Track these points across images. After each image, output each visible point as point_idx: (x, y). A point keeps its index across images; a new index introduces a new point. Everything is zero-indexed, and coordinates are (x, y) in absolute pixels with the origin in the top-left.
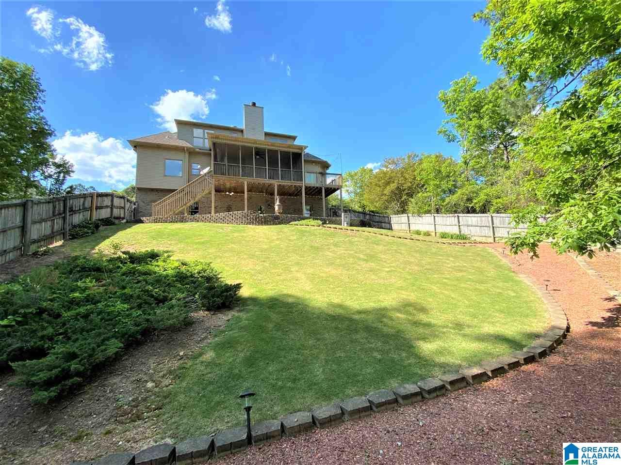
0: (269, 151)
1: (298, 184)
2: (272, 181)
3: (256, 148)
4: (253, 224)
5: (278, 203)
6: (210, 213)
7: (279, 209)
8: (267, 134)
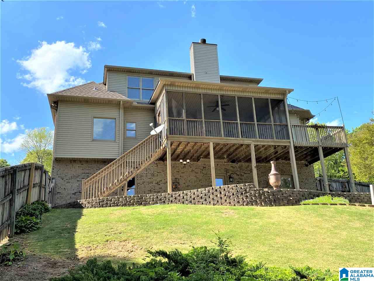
0: (239, 98)
1: (283, 143)
2: (247, 141)
3: (222, 96)
4: (257, 204)
5: (273, 171)
6: (166, 191)
7: (277, 180)
8: (223, 79)
